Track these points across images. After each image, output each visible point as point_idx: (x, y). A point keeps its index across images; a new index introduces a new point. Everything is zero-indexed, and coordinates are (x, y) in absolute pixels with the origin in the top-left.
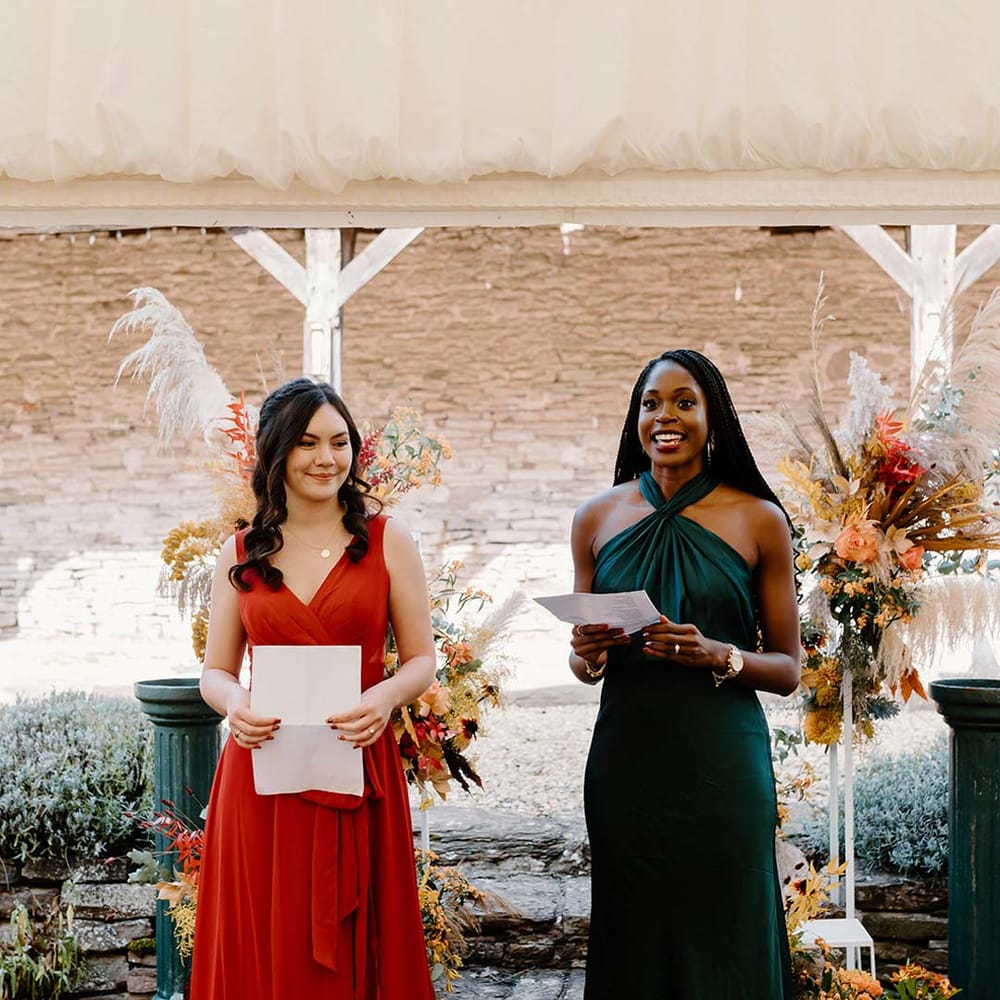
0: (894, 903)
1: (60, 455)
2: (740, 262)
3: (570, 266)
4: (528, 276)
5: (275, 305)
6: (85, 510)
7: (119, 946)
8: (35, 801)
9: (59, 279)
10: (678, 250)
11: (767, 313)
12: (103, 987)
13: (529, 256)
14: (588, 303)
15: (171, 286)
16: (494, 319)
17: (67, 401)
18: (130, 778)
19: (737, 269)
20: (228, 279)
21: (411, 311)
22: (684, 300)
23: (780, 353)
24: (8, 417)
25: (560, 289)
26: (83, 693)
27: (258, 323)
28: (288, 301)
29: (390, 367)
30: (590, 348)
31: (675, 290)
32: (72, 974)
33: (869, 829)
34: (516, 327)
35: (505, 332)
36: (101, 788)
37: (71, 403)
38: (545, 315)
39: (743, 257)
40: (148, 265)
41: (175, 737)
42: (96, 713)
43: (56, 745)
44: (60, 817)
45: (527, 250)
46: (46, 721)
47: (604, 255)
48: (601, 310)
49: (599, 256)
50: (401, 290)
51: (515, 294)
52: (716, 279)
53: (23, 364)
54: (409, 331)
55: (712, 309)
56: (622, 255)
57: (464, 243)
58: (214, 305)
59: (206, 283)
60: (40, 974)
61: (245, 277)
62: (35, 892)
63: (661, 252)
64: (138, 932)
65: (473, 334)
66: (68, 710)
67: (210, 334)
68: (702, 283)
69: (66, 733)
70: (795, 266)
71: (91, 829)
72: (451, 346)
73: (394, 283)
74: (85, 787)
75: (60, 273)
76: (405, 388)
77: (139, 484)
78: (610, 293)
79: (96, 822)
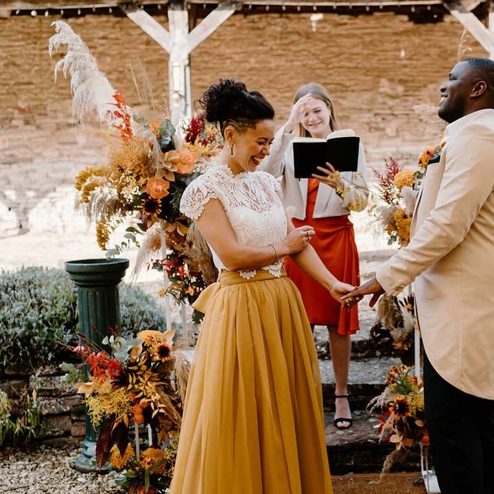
1: (40, 137)
3: (312, 38)
4: (290, 43)
5: (155, 57)
6: (56, 166)
7: (65, 410)
8: (10, 331)
9: (35, 40)
10: (367, 31)
11: (411, 64)
13: (290, 33)
14: (321, 57)
15: (98, 46)
16: (273, 65)
17: (43, 107)
18: (69, 315)
20: (129, 42)
21: (229, 61)
24: (10, 116)
25: (306, 50)
26: (41, 267)
28: (162, 54)
31: (366, 52)
32: (37, 428)
34: (284, 70)
35: (279, 72)
36: (51, 322)
37: (45, 109)
38: (298, 63)
41: (90, 294)
42: (48, 278)
43: (23, 298)
44: (26, 339)
45: (290, 29)
46: (18, 284)
47: (329, 33)
48: (328, 61)
49: (326, 33)
50: (223, 49)
51: (284, 52)
53: (16, 88)
55: (384, 62)
56: (338, 33)
57: (255, 25)
58: (123, 56)
59: (118, 44)
60: (18, 428)
61: (138, 41)
62: (14, 382)
63: (359, 32)
64: (76, 402)
65: (262, 74)
66: (31, 277)
67: (120, 72)
68: (379, 48)
69: (29, 291)
71: (45, 345)
72: (250, 79)
73: (219, 46)
74: (41, 322)
75: (35, 37)
78: (332, 53)
79: (49, 341)
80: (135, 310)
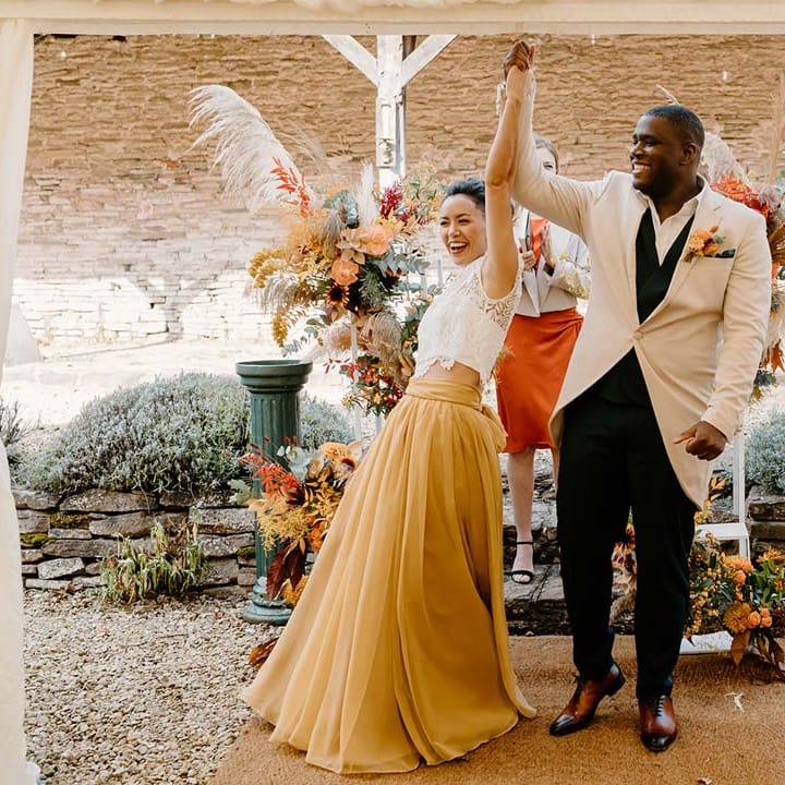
0: (779, 515)
1: (197, 201)
2: (715, 53)
3: (586, 55)
4: (554, 62)
5: (360, 85)
6: (217, 243)
7: (231, 552)
8: (168, 451)
9: (193, 64)
10: (669, 43)
11: (735, 91)
12: (221, 582)
13: (555, 47)
14: (600, 83)
15: (280, 70)
17: (202, 159)
18: (238, 433)
19: (714, 58)
20: (324, 65)
21: (467, 89)
22: (674, 81)
23: (747, 122)
24: (156, 172)
25: (579, 72)
26: (204, 374)
27: (348, 99)
29: (450, 132)
30: (601, 118)
32: (197, 572)
33: (764, 464)
34: (546, 102)
36: (216, 441)
37: (205, 161)
38: (568, 92)
39: (719, 48)
40: (263, 54)
41: (265, 402)
42: (212, 387)
43: (183, 411)
44: (186, 462)
45: (554, 42)
46: (176, 394)
47: (613, 46)
48: (610, 89)
49: (608, 47)
50: (456, 73)
51: (545, 76)
52: (697, 65)
53: (166, 131)
54: (463, 105)
55: (694, 88)
56: (626, 46)
58: (315, 85)
59: (307, 67)
60: (174, 572)
61: (337, 63)
62: (169, 515)
63: (657, 44)
64: (244, 542)
66: (192, 386)
67: (310, 107)
68: (688, 68)
69: (190, 402)
70: (758, 55)
71: (209, 470)
73: (452, 67)
74: (204, 440)
75: (193, 60)
76: (461, 149)
77: (258, 223)
79: (213, 465)
80: (319, 429)
